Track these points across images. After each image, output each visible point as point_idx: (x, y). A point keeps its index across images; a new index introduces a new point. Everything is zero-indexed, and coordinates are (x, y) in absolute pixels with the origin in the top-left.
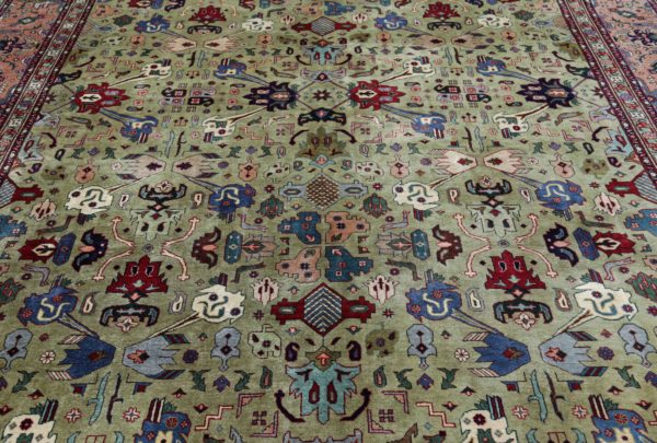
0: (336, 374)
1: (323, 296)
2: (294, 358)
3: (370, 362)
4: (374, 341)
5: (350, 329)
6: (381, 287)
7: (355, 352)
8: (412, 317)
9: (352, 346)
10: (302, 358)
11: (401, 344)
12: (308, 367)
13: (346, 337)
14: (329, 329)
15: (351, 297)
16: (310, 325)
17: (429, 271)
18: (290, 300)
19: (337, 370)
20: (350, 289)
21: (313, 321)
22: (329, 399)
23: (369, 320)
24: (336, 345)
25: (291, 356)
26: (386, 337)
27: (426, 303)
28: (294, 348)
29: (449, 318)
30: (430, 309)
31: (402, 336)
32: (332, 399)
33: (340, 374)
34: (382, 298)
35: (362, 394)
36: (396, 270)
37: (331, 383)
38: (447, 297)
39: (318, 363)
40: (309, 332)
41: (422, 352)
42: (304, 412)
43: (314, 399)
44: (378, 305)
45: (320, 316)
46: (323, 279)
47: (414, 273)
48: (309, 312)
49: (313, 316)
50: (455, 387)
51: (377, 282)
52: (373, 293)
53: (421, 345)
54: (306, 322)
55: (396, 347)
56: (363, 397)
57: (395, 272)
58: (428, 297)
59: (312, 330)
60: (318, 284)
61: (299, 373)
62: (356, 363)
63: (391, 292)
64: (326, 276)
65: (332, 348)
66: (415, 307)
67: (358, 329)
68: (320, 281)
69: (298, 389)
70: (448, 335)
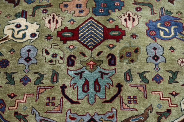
0: (99, 74)
1: (91, 25)
2: (73, 65)
3: (122, 67)
4: (124, 54)
5: (109, 46)
6: (129, 19)
7: (112, 60)
8: (149, 39)
9: (110, 57)
10: (77, 64)
11: (142, 56)
12: (82, 70)
13: (107, 51)
14: (95, 47)
15: (109, 26)
16: (83, 44)
17: (162, 9)
18: (69, 28)
19: (100, 72)
20: (109, 20)
21: (85, 41)
22: (95, 89)
23: (121, 41)
24: (100, 56)
25: (70, 63)
26: (132, 51)
27: (159, 29)
28: (72, 58)
29: (175, 39)
30: (162, 33)
31: (143, 50)
32: (97, 90)
33: (102, 74)
34: (130, 26)
35: (117, 86)
36: (140, 8)
37: (97, 80)
38: (174, 25)
39: (88, 67)
40: (82, 48)
41: (156, 60)
42: (79, 97)
43: (86, 89)
44: (127, 31)
45: (89, 38)
46: (91, 15)
47: (152, 10)
48: (82, 36)
49: (84, 38)
50: (178, 82)
51: (126, 16)
52: (124, 23)
53: (156, 56)
54: (80, 42)
55: (139, 58)
56: (117, 89)
57: (139, 9)
58: (160, 26)
59: (84, 47)
60: (87, 17)
61: (76, 74)
62: (113, 67)
63: (136, 23)
64: (93, 12)
65: (97, 58)
66: (152, 32)
67: (114, 46)
68: (89, 16)
69: (75, 84)
70: (174, 49)
